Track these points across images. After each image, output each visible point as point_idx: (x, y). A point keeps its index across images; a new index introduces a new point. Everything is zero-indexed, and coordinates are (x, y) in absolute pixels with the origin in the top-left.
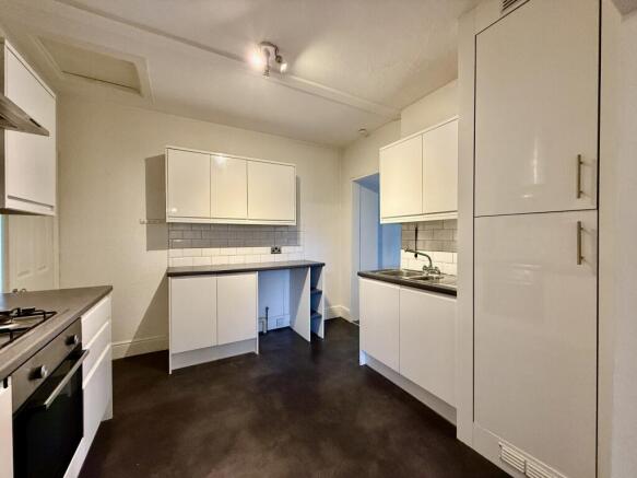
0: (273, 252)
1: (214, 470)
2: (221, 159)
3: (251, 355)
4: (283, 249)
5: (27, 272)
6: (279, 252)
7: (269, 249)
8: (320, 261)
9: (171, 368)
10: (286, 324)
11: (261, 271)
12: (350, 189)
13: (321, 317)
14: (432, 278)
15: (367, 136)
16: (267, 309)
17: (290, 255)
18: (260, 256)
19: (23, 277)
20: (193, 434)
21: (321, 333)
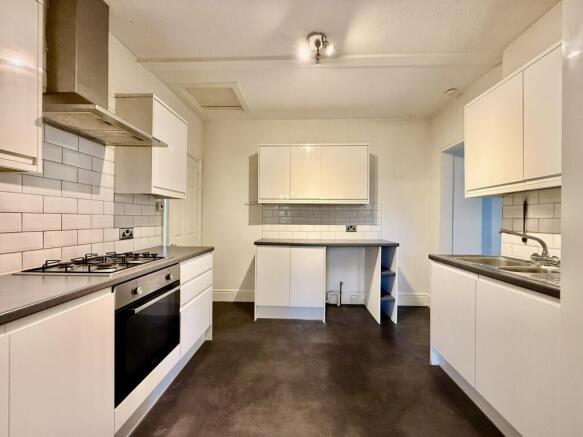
0: (348, 230)
1: (252, 405)
2: (308, 148)
3: (319, 322)
4: (359, 228)
5: (179, 235)
6: (354, 230)
7: (344, 227)
8: (394, 241)
9: (256, 317)
10: (360, 302)
11: (329, 247)
12: (440, 162)
13: (394, 300)
14: (545, 271)
15: (460, 95)
16: (341, 283)
17: (365, 234)
18: (336, 233)
19: (178, 238)
20: (251, 370)
21: (394, 318)
